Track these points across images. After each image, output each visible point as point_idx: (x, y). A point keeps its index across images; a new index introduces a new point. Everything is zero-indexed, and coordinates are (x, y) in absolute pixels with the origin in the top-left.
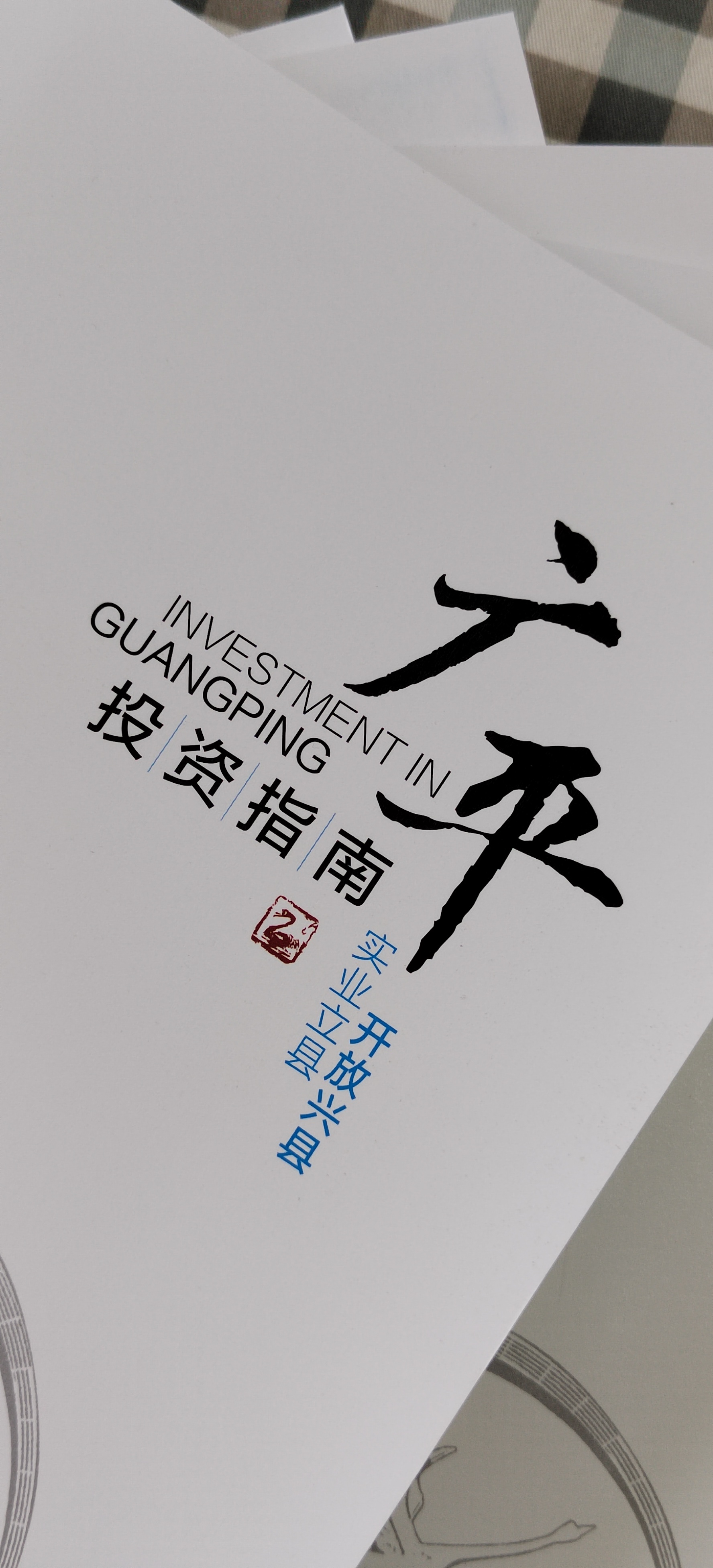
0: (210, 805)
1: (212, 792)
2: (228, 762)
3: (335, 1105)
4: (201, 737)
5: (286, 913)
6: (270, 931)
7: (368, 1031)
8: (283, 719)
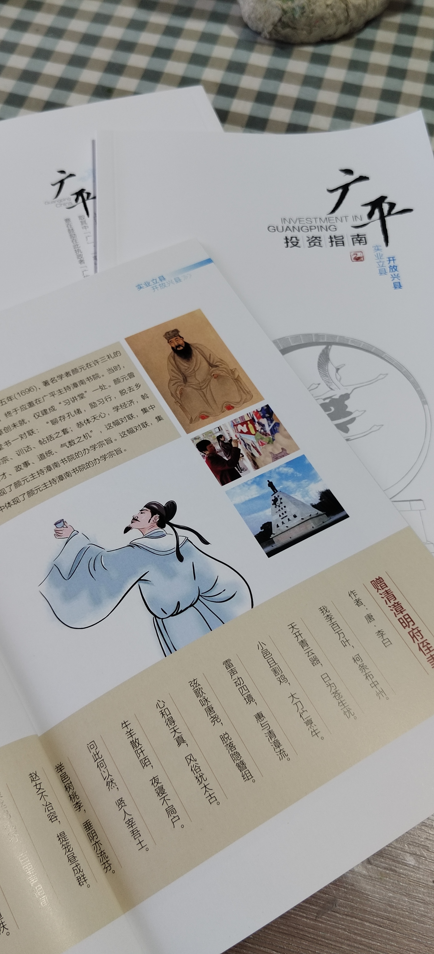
0: (322, 247)
1: (320, 244)
2: (318, 238)
3: (396, 275)
4: (309, 238)
5: (354, 254)
6: (355, 258)
7: (390, 260)
8: (321, 227)
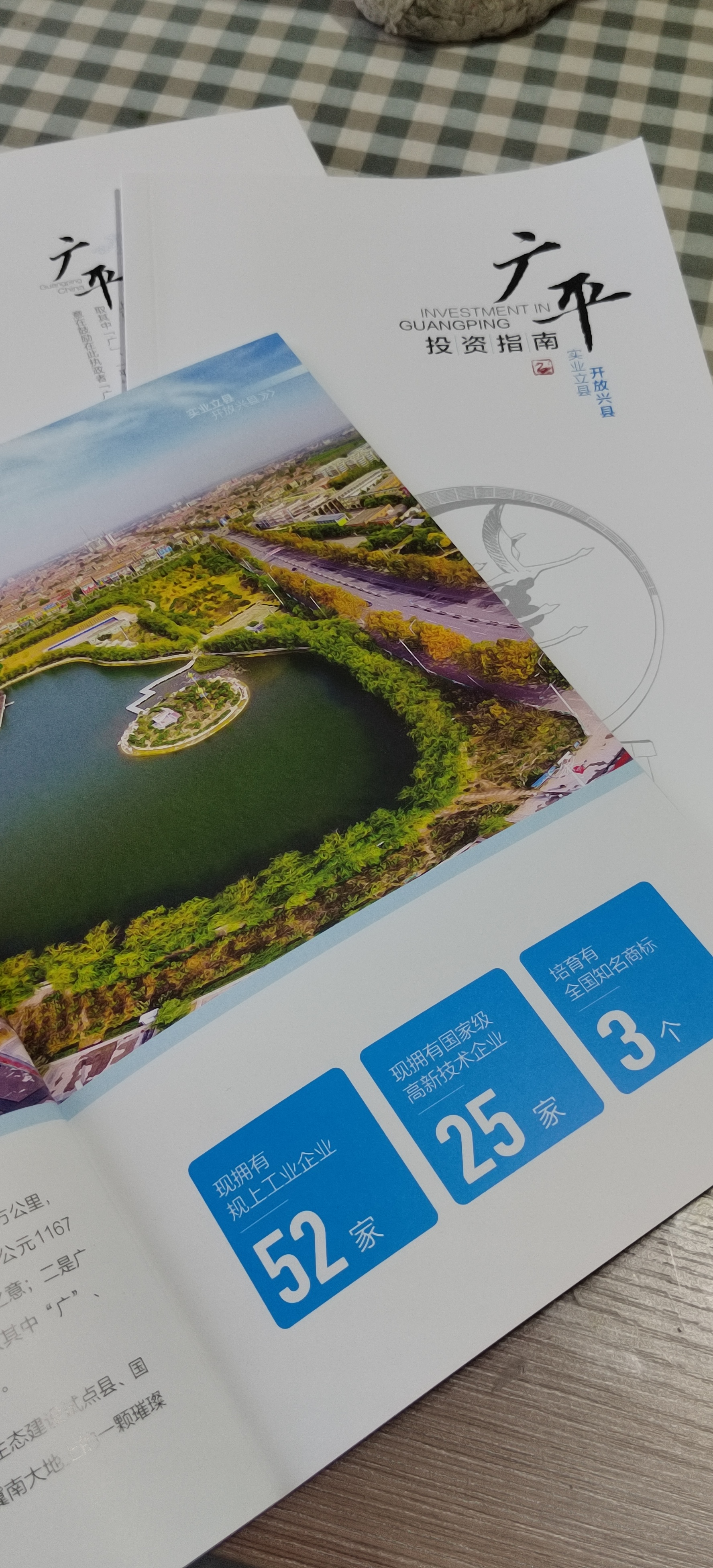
0: (486, 352)
1: (483, 348)
2: (480, 340)
3: (605, 395)
4: (465, 338)
5: (538, 364)
6: (539, 370)
7: (595, 373)
8: (485, 321)
